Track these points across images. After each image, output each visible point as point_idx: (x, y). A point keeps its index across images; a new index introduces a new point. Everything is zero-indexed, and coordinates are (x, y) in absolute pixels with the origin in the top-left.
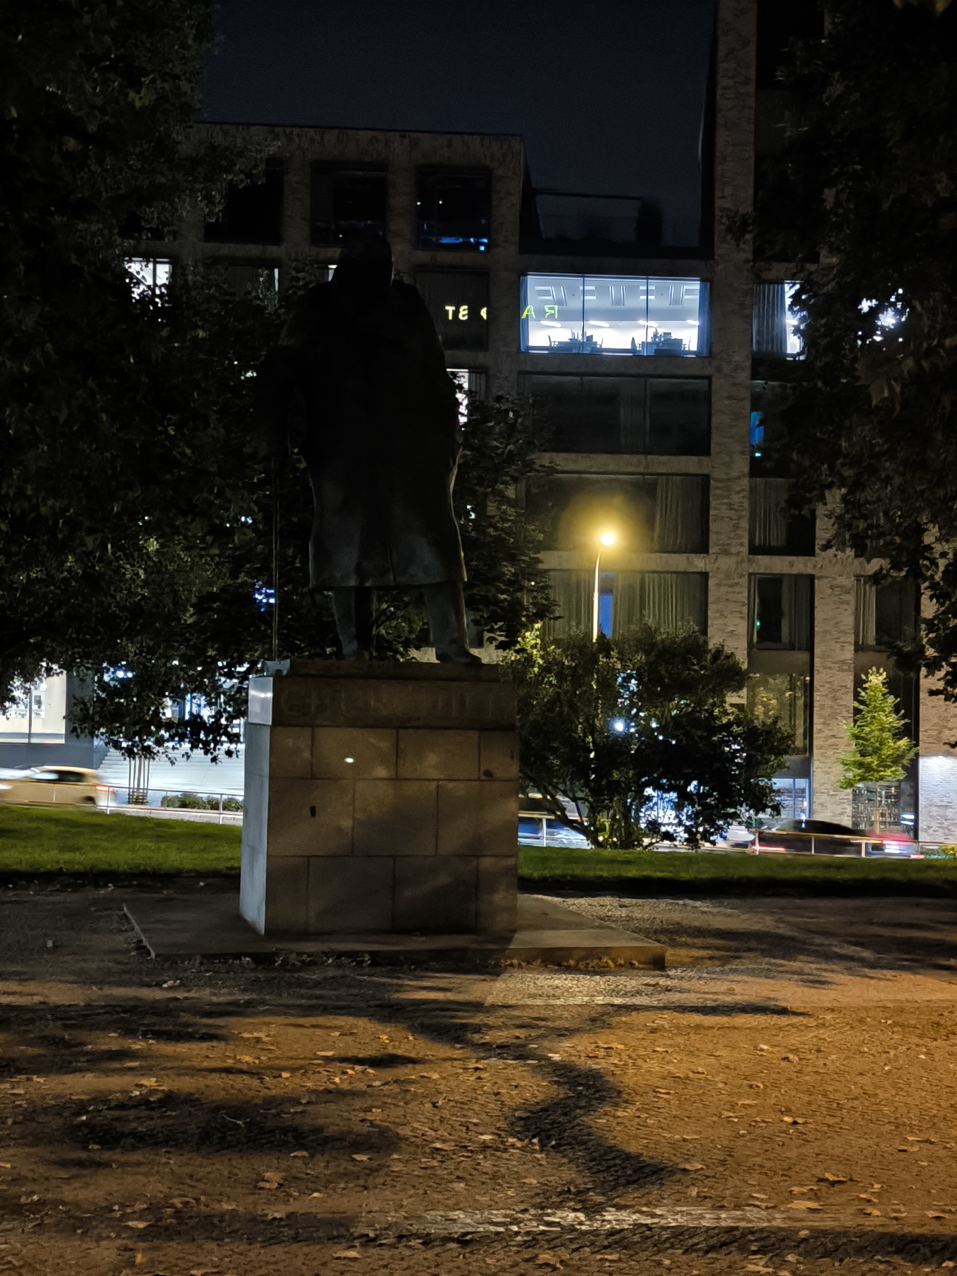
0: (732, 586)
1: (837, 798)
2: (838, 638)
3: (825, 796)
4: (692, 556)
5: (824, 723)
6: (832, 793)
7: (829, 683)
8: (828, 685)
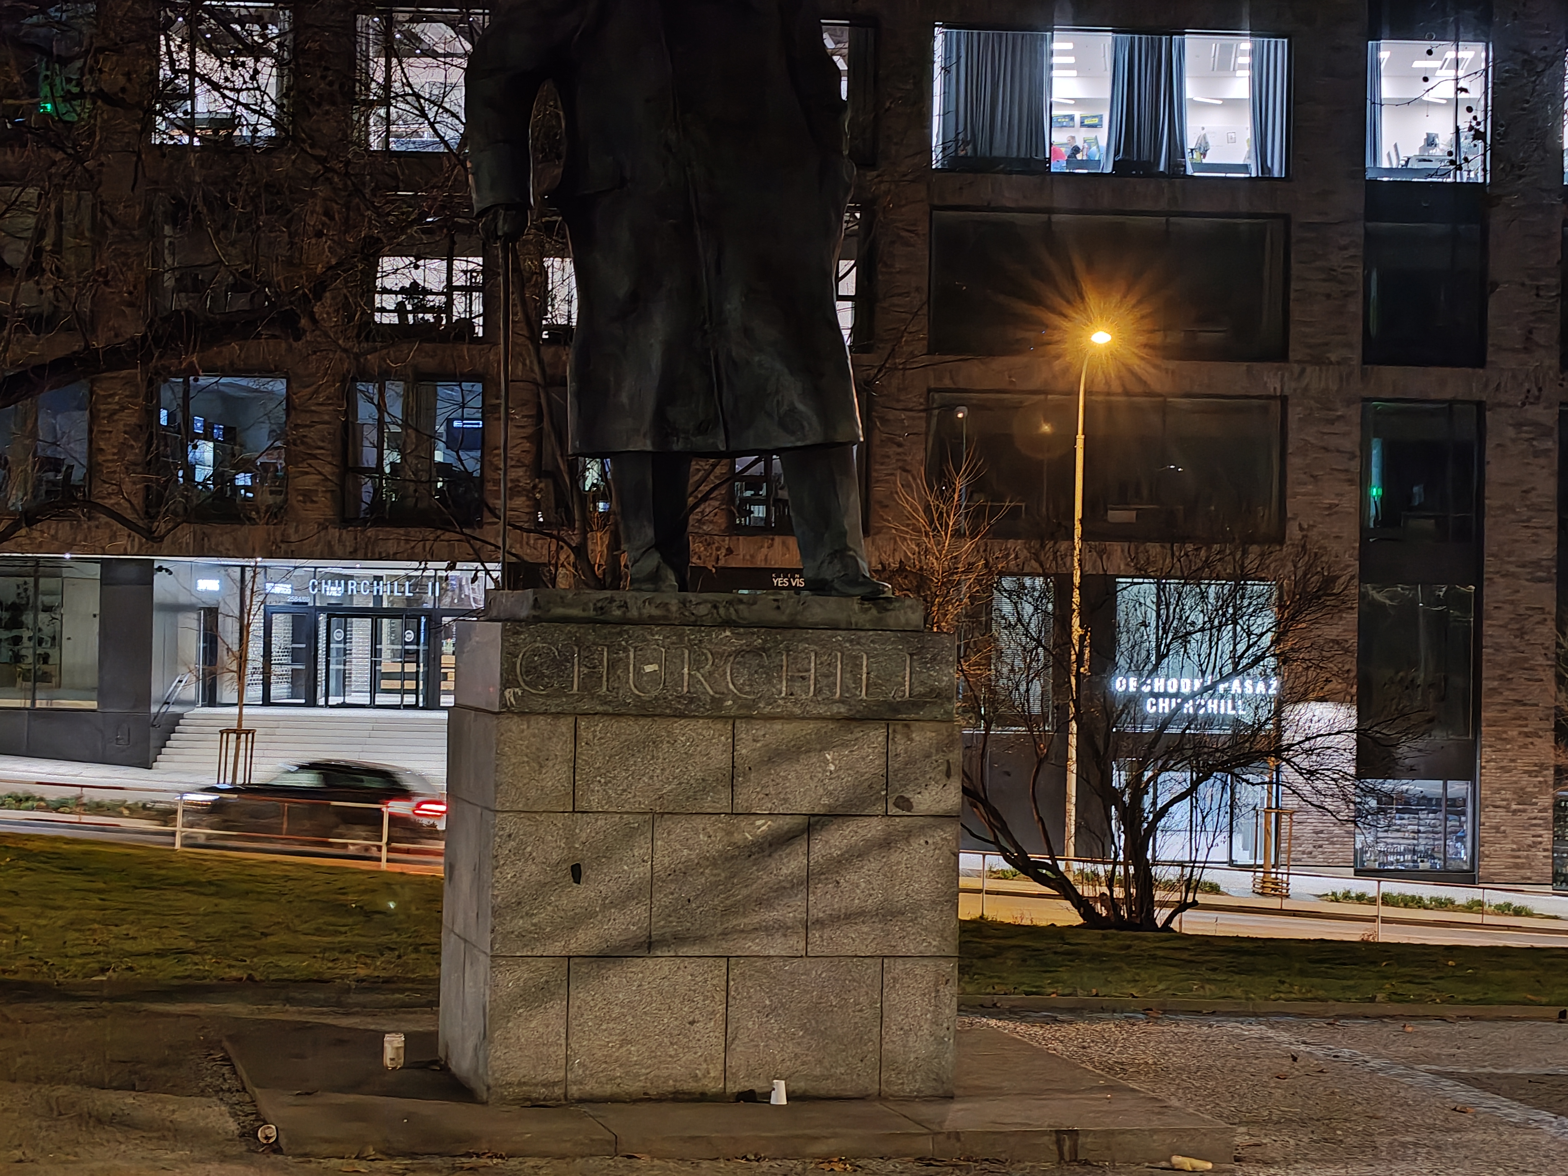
0: (1332, 422)
1: (1525, 816)
2: (1528, 520)
3: (1501, 812)
4: (1257, 366)
5: (1501, 678)
6: (1514, 807)
7: (1512, 602)
8: (1507, 607)
